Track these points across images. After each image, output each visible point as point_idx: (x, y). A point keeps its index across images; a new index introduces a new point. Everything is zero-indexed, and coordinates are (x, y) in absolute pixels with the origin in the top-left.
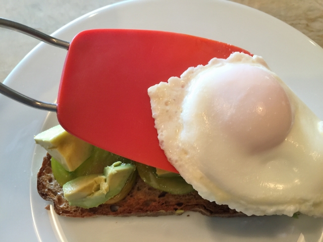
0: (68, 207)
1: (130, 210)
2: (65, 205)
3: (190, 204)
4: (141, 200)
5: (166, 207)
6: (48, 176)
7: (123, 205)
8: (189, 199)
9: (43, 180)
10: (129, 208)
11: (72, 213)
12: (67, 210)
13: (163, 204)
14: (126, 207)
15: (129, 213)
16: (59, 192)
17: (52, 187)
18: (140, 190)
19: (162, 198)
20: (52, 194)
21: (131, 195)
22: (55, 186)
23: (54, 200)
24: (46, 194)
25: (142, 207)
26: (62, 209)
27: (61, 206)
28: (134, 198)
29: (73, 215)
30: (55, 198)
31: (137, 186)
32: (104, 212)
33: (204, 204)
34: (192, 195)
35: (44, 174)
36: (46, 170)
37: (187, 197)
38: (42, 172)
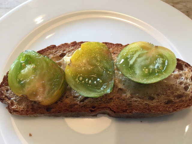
0: (17, 108)
1: (60, 110)
2: (15, 107)
3: (100, 107)
4: (68, 104)
5: (84, 109)
6: (6, 87)
7: (55, 107)
8: (100, 104)
9: (2, 90)
10: (59, 109)
11: (20, 112)
12: (16, 110)
13: (82, 106)
14: (58, 109)
15: (59, 112)
16: (12, 98)
17: (8, 95)
18: (68, 97)
19: (82, 103)
20: (7, 99)
21: (61, 101)
22: (10, 94)
23: (8, 103)
24: (3, 99)
25: (68, 109)
26: (13, 109)
27: (13, 107)
28: (63, 103)
29: (21, 113)
30: (9, 102)
31: (66, 95)
32: (42, 112)
33: (110, 107)
34: (102, 101)
35: (3, 86)
36: (5, 84)
37: (99, 102)
38: (2, 85)
